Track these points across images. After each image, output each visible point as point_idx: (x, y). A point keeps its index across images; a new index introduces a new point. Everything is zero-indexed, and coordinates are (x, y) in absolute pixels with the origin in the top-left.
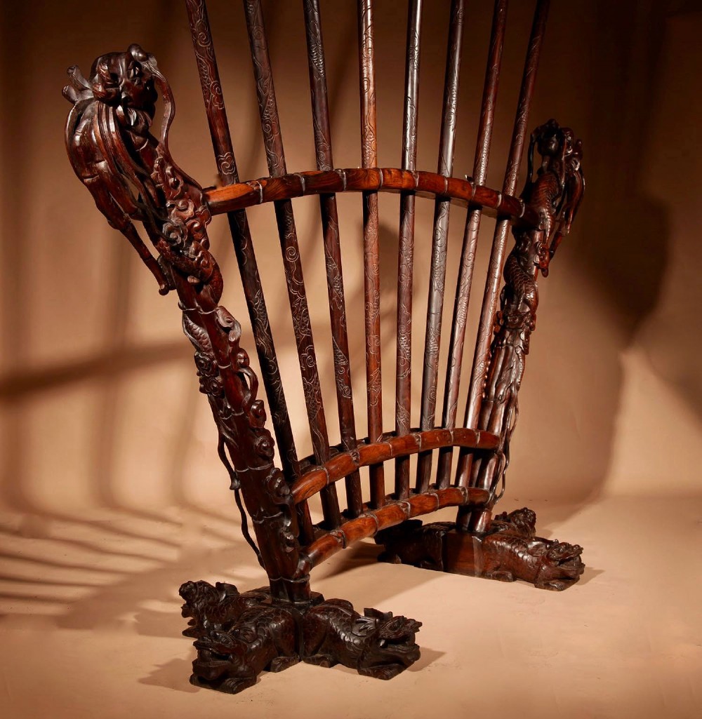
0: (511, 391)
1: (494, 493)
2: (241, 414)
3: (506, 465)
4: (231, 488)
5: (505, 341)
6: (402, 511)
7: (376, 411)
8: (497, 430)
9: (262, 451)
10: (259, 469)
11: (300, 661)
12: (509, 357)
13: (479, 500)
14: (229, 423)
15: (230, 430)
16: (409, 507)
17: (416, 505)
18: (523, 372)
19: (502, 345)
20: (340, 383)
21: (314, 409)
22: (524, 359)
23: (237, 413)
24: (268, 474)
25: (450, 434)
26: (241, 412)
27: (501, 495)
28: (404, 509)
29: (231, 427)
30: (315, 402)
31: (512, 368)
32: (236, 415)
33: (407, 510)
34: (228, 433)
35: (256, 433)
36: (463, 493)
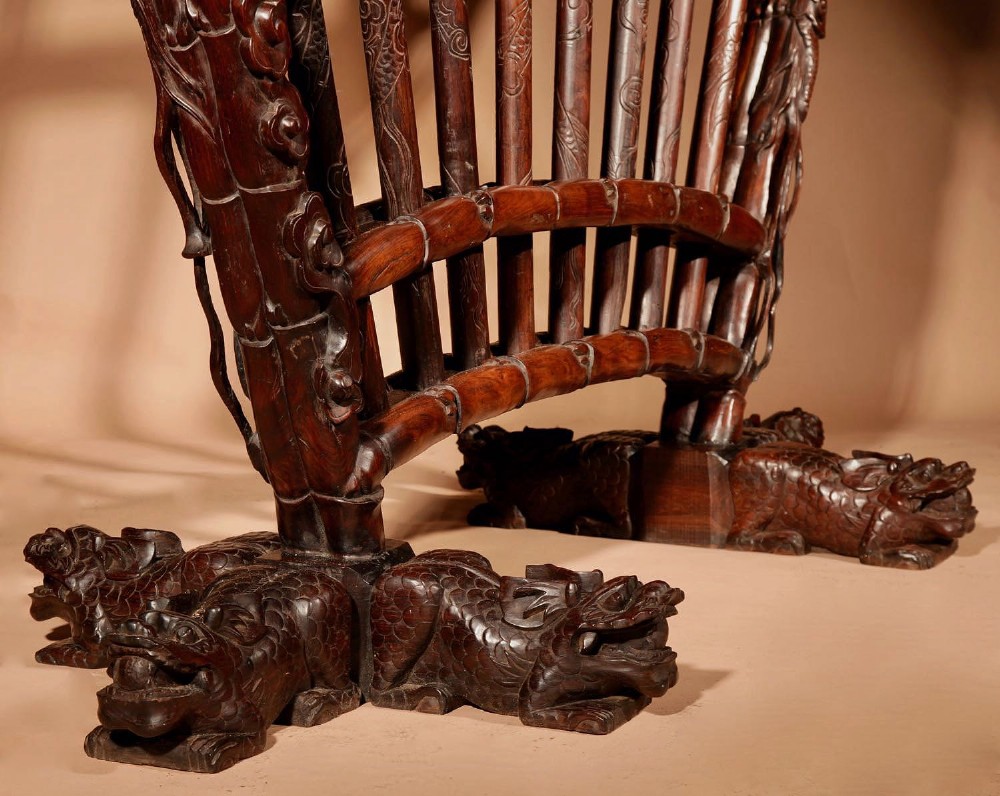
0: (787, 120)
1: (753, 355)
2: (228, 31)
3: (777, 293)
4: (186, 255)
5: (770, 8)
6: (575, 360)
7: (518, 110)
8: (759, 210)
9: (280, 139)
10: (268, 189)
11: (363, 702)
12: (781, 45)
13: (722, 369)
14: (188, 61)
15: (192, 81)
16: (591, 356)
17: (605, 352)
18: (814, 78)
19: (764, 16)
20: (444, 20)
21: (387, 71)
22: (816, 47)
23: (217, 27)
24: (292, 207)
25: (673, 194)
26: (226, 24)
27: (766, 361)
28: (580, 359)
29: (196, 73)
30: (391, 51)
31: (791, 66)
32: (213, 33)
33: (586, 361)
34: (187, 89)
35: (264, 87)
36: (695, 342)
